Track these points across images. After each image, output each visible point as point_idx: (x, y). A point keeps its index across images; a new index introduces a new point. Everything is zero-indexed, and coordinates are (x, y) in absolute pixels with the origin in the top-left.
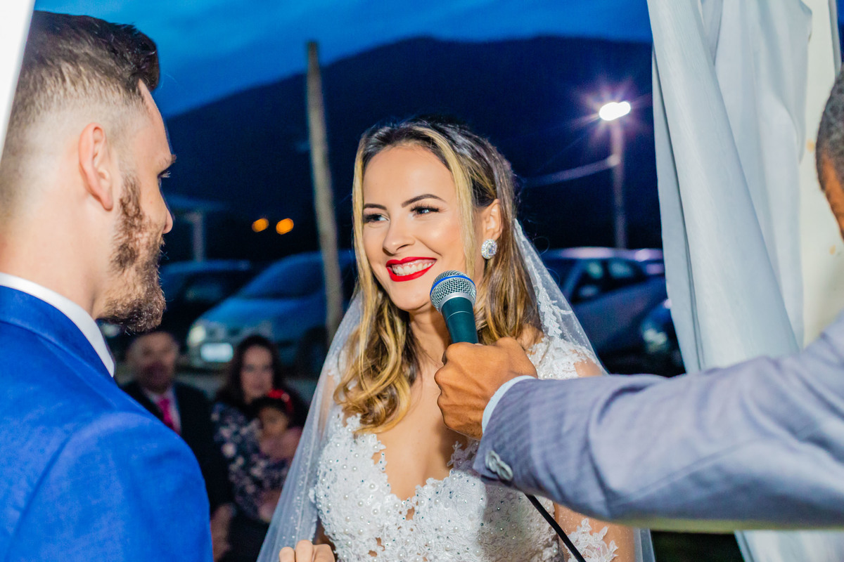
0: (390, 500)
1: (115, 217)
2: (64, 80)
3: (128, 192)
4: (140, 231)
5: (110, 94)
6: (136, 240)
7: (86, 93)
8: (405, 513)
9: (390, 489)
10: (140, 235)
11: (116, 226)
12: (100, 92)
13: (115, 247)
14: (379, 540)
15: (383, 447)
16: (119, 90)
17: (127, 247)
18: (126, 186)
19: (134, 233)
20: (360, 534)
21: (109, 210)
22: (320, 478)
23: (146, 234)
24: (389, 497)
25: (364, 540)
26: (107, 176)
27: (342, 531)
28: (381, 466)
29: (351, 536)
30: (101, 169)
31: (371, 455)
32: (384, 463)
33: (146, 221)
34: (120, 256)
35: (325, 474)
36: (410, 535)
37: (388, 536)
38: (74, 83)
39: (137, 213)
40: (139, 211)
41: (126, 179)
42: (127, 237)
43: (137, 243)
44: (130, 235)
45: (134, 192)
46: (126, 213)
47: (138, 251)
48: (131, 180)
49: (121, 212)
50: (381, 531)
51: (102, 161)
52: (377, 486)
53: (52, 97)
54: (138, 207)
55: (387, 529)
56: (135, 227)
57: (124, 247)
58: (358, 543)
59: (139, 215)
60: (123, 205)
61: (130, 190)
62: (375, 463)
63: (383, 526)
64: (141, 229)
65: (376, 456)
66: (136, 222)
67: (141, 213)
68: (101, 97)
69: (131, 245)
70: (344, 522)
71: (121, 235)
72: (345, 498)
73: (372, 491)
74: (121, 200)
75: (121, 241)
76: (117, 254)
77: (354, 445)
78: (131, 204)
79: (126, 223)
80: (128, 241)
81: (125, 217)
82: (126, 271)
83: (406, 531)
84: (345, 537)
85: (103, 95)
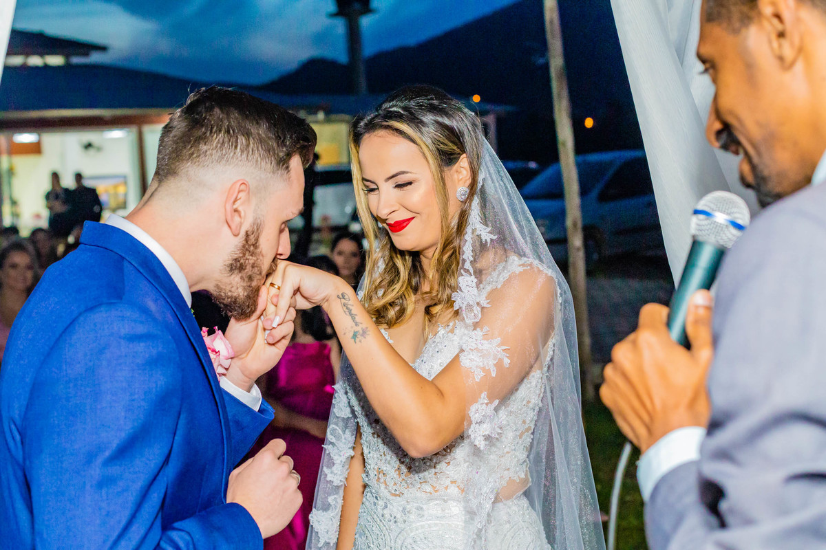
1: (239, 240)
2: (236, 147)
3: (253, 228)
4: (252, 255)
5: (263, 164)
7: (247, 159)
10: (250, 257)
11: (236, 246)
12: (257, 161)
16: (271, 163)
17: (239, 261)
19: (247, 255)
21: (236, 235)
26: (242, 214)
30: (240, 209)
33: (258, 251)
34: (232, 264)
38: (242, 151)
39: (254, 243)
40: (256, 243)
41: (256, 219)
42: (242, 255)
43: (247, 261)
44: (244, 255)
45: (258, 230)
46: (247, 241)
47: (246, 266)
48: (259, 221)
49: (244, 239)
51: (242, 204)
53: (225, 155)
54: (257, 240)
56: (250, 251)
57: (236, 260)
59: (255, 245)
60: (247, 235)
61: (255, 227)
66: (252, 249)
67: (257, 245)
68: (257, 164)
69: (242, 261)
71: (238, 252)
74: (247, 232)
75: (236, 256)
76: (231, 262)
78: (252, 236)
79: (244, 246)
80: (241, 257)
81: (244, 242)
82: (233, 276)
85: (259, 163)
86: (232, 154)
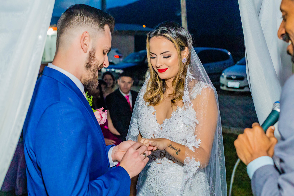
0: (157, 125)
1: (86, 55)
2: (83, 21)
3: (92, 50)
4: (93, 61)
6: (91, 63)
8: (160, 128)
9: (157, 121)
10: (93, 62)
11: (87, 58)
12: (91, 25)
13: (86, 63)
14: (153, 135)
15: (155, 110)
16: (97, 26)
17: (89, 64)
18: (92, 49)
19: (91, 61)
20: (149, 133)
21: (86, 53)
22: (139, 118)
23: (95, 62)
24: (157, 124)
25: (150, 135)
26: (87, 45)
27: (144, 132)
28: (155, 115)
29: (146, 133)
30: (86, 43)
31: (152, 113)
32: (156, 115)
33: (95, 59)
34: (87, 65)
35: (140, 117)
36: (161, 134)
37: (156, 134)
38: (86, 22)
39: (93, 56)
40: (94, 56)
41: (93, 47)
42: (89, 61)
43: (92, 63)
45: (94, 51)
46: (90, 55)
47: (92, 65)
48: (94, 48)
49: (89, 55)
50: (154, 132)
52: (154, 121)
54: (94, 54)
55: (156, 132)
56: (92, 59)
57: (88, 63)
58: (148, 135)
59: (94, 57)
61: (93, 50)
62: (153, 115)
63: (155, 131)
64: (93, 60)
65: (154, 113)
66: (93, 58)
67: (95, 57)
69: (90, 64)
70: (145, 130)
72: (145, 123)
73: (152, 122)
74: (90, 52)
75: (88, 62)
77: (148, 110)
78: (92, 53)
79: (89, 58)
80: (89, 62)
81: (90, 56)
82: (88, 70)
83: (160, 132)
84: (145, 134)
86: (82, 23)
